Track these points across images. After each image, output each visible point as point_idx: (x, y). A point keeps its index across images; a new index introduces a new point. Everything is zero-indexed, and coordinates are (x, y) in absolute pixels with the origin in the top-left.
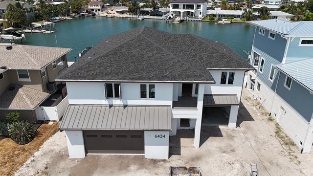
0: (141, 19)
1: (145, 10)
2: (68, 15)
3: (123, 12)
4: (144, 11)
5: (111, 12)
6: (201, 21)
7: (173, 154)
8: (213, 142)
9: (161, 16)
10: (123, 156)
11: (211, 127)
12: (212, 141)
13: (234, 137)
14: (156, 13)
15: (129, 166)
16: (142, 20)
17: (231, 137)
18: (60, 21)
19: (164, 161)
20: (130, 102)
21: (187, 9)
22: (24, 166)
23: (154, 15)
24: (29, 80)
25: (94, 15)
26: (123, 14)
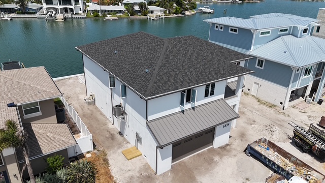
0: (9, 19)
6: (86, 18)
15: (213, 159)
16: (11, 20)
21: (63, 5)
23: (23, 13)
24: (39, 113)
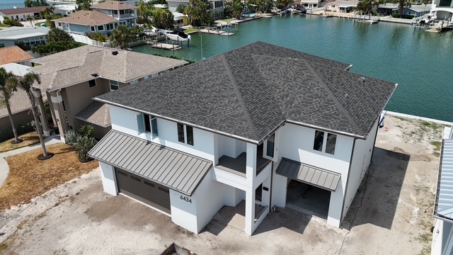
1: (386, 7)
2: (269, 12)
3: (349, 10)
4: (385, 9)
5: (333, 9)
7: (208, 230)
8: (280, 237)
9: (411, 17)
10: (151, 209)
11: (299, 213)
12: (281, 234)
13: (320, 240)
14: (404, 13)
15: (146, 224)
17: (315, 239)
18: (254, 19)
19: (191, 234)
20: (168, 144)
22: (63, 185)
23: (399, 17)
25: (304, 12)
26: (348, 12)
